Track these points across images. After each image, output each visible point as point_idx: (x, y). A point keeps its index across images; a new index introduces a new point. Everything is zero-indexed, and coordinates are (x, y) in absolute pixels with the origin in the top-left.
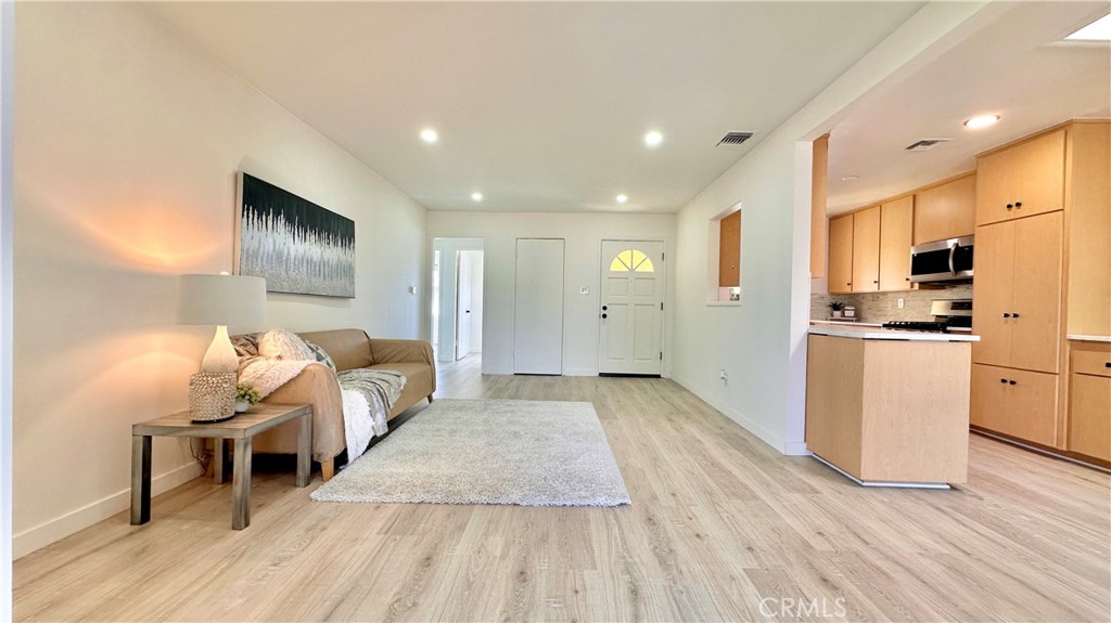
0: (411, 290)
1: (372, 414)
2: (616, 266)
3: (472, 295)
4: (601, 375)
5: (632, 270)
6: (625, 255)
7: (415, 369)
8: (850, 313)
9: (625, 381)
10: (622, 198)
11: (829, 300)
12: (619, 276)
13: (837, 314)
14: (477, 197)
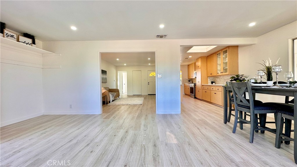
0: (114, 81)
1: (112, 97)
2: (150, 75)
3: (125, 81)
4: (148, 95)
5: (153, 76)
6: (152, 73)
7: (117, 93)
8: (191, 82)
9: (152, 95)
10: (149, 64)
11: (188, 80)
12: (151, 77)
13: (189, 82)
14: (125, 65)
